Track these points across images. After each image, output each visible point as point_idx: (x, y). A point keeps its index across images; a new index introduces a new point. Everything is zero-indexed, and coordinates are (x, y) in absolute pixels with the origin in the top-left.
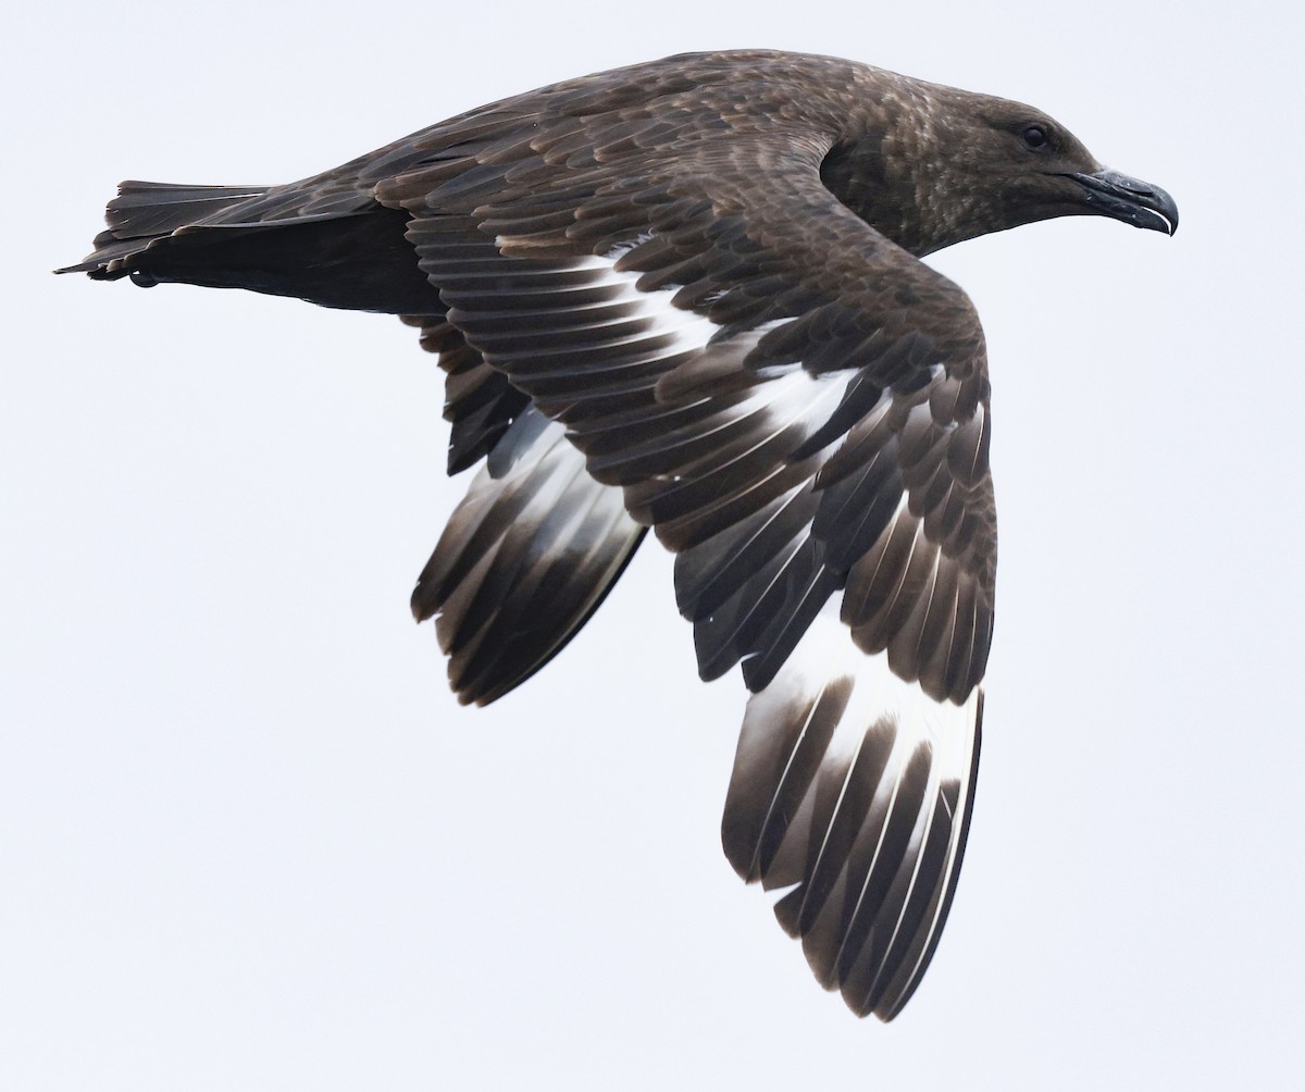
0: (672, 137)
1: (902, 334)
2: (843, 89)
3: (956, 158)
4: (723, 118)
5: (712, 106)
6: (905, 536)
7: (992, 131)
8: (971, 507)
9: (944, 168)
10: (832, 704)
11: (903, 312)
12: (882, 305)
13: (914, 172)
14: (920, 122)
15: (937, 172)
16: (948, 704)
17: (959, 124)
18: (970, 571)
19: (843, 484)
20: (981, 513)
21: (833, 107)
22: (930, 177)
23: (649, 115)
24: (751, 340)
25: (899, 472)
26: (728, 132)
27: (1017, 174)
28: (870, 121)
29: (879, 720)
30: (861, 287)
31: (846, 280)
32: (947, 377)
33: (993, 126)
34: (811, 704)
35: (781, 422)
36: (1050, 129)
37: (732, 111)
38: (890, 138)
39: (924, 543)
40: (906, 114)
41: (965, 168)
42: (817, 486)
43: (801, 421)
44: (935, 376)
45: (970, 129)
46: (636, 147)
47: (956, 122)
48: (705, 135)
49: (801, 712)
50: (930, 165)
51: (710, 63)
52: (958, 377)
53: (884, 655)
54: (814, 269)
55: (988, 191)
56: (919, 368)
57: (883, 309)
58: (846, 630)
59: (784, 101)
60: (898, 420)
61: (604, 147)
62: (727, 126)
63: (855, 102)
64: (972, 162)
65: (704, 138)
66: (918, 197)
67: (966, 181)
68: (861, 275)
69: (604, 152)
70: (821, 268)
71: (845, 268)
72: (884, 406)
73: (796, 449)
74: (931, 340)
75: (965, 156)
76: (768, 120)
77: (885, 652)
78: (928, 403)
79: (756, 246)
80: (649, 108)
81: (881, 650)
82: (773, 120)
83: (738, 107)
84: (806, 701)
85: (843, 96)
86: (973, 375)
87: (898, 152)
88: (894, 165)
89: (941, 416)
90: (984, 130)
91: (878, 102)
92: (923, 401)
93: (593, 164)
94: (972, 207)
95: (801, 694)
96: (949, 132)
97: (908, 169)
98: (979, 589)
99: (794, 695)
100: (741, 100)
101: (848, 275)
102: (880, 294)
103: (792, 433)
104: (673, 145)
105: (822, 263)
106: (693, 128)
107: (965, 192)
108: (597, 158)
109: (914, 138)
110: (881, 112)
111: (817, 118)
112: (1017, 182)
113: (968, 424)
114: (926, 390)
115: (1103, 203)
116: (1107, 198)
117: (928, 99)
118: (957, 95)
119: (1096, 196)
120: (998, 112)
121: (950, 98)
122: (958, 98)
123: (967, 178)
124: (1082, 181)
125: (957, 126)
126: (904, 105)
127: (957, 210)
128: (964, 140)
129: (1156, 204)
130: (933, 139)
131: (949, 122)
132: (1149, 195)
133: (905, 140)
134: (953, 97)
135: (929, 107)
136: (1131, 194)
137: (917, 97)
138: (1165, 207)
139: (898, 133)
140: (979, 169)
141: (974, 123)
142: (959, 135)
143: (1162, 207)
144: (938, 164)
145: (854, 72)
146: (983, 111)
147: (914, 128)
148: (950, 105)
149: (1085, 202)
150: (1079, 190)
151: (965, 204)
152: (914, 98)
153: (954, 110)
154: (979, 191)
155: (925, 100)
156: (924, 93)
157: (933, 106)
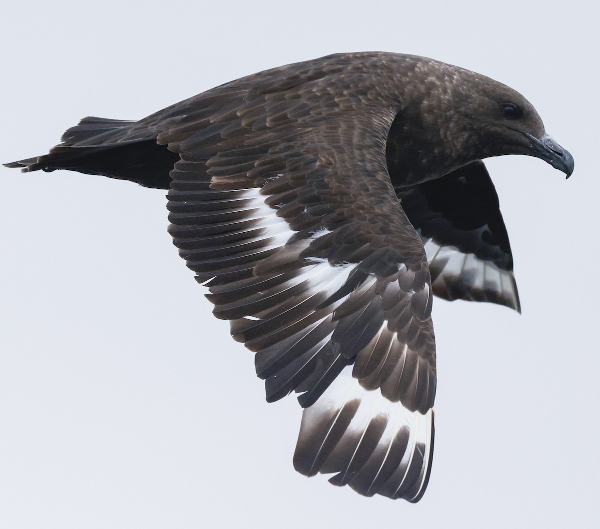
0: (307, 113)
1: (381, 247)
2: (405, 74)
3: (462, 109)
4: (336, 100)
5: (332, 92)
6: (386, 340)
7: (486, 99)
8: (423, 329)
9: (455, 115)
10: (350, 410)
11: (383, 236)
12: (371, 231)
13: (439, 121)
14: (445, 90)
15: (451, 117)
16: (417, 413)
18: (424, 357)
19: (349, 318)
20: (428, 333)
21: (397, 87)
22: (448, 120)
23: (298, 97)
24: (306, 244)
25: (381, 313)
26: (336, 110)
27: (493, 125)
28: (416, 94)
29: (378, 416)
30: (364, 219)
31: (360, 214)
32: (407, 270)
33: (488, 96)
34: (338, 411)
35: (314, 291)
36: (518, 107)
37: (341, 95)
38: (425, 102)
39: (397, 343)
40: (438, 88)
41: (466, 115)
42: (334, 319)
43: (324, 290)
44: (400, 269)
45: (475, 95)
46: (287, 118)
47: (469, 90)
48: (325, 112)
49: (332, 415)
50: (448, 114)
51: (342, 60)
52: (413, 270)
53: (378, 391)
54: (347, 205)
55: (476, 130)
56: (391, 265)
57: (371, 233)
58: (356, 380)
59: (372, 87)
60: (379, 289)
61: (273, 117)
62: (337, 105)
63: (409, 83)
64: (470, 113)
65: (324, 114)
66: (442, 133)
67: (465, 122)
68: (368, 213)
69: (272, 121)
70: (350, 205)
71: (362, 208)
72: (371, 282)
73: (322, 303)
74: (398, 251)
75: (468, 108)
76: (360, 101)
77: (379, 389)
78: (397, 280)
79: (326, 186)
80: (300, 92)
81: (377, 388)
82: (363, 101)
83: (345, 92)
84: (336, 409)
85: (404, 79)
86: (421, 270)
87: (430, 110)
88: (428, 118)
89: (405, 287)
90: (482, 97)
91: (422, 82)
92: (395, 280)
93: (265, 128)
94: (468, 140)
95: (332, 409)
96: (462, 94)
97: (436, 120)
98: (429, 365)
99: (329, 408)
100: (347, 87)
101: (361, 211)
102: (372, 225)
103: (319, 296)
104: (307, 118)
105: (351, 202)
106: (319, 107)
107: (464, 129)
108: (268, 125)
109: (440, 100)
110: (422, 88)
111: (388, 97)
112: (492, 129)
113: (421, 292)
114: (396, 275)
115: (538, 150)
116: (540, 149)
117: (455, 77)
118: (477, 78)
119: (535, 146)
120: (494, 91)
121: (472, 79)
122: (477, 80)
123: (467, 121)
124: (528, 137)
125: (468, 92)
126: (438, 83)
127: (461, 140)
128: (469, 100)
129: (563, 160)
130: (451, 99)
131: (463, 90)
132: (561, 155)
133: (434, 103)
134: (474, 78)
135: (454, 82)
136: (551, 151)
137: (449, 76)
138: (567, 163)
139: (430, 99)
140: (473, 117)
141: (478, 92)
142: (467, 97)
143: (566, 163)
144: (452, 112)
145: (417, 65)
146: (486, 88)
147: (440, 95)
148: (469, 82)
149: (529, 148)
150: (526, 141)
151: (465, 137)
152: (446, 78)
153: (470, 84)
154: (471, 129)
155: (453, 78)
156: (454, 74)
157: (457, 80)
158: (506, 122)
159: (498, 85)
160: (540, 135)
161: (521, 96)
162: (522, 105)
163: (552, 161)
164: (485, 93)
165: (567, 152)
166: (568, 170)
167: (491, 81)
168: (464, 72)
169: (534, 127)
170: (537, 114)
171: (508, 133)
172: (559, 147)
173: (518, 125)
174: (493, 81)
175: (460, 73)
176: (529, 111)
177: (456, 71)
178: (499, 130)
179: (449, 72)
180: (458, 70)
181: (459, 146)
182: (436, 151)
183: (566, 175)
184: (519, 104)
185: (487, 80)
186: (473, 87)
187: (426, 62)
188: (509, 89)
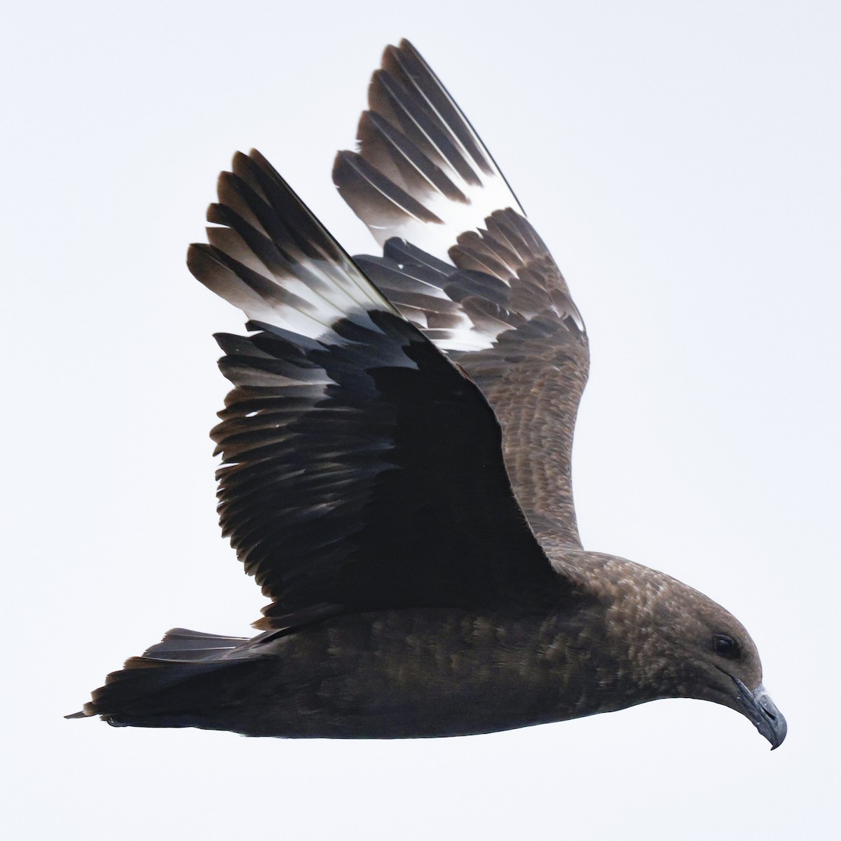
3: (665, 629)
9: (653, 633)
13: (630, 635)
14: (645, 600)
15: (646, 636)
17: (680, 609)
22: (643, 637)
27: (700, 658)
33: (701, 620)
36: (736, 644)
38: (614, 608)
40: (635, 595)
41: (668, 638)
45: (685, 615)
47: (678, 608)
50: (643, 629)
55: (676, 658)
64: (674, 635)
66: (631, 652)
67: (665, 646)
75: (673, 629)
87: (620, 619)
88: (614, 628)
90: (694, 620)
91: (614, 582)
94: (663, 669)
96: (667, 611)
97: (625, 633)
107: (661, 654)
109: (635, 610)
110: (614, 590)
112: (696, 663)
115: (745, 705)
116: (749, 704)
117: (661, 588)
118: (693, 595)
119: (743, 700)
120: (711, 615)
121: (685, 594)
122: (692, 596)
123: (667, 645)
124: (738, 685)
125: (677, 610)
126: (636, 589)
127: (654, 666)
128: (677, 620)
129: (773, 725)
130: (651, 613)
131: (671, 606)
132: (773, 718)
133: (627, 611)
134: (688, 595)
135: (659, 594)
136: (763, 711)
137: (652, 585)
138: (778, 730)
139: (623, 605)
140: (677, 642)
141: (690, 613)
142: (676, 615)
143: (776, 730)
144: (650, 630)
145: (608, 563)
146: (702, 610)
147: (638, 603)
148: (680, 597)
149: (735, 699)
150: (734, 689)
151: (660, 664)
152: (648, 585)
153: (682, 600)
154: (671, 657)
155: (658, 589)
156: (661, 585)
157: (663, 593)
158: (717, 659)
159: (719, 609)
160: (754, 686)
161: (744, 630)
162: (742, 643)
163: (758, 724)
164: (699, 615)
165: (781, 716)
166: (776, 740)
167: (710, 603)
168: (675, 583)
169: (749, 674)
170: (758, 658)
171: (714, 673)
172: (773, 707)
173: (731, 666)
174: (712, 603)
175: (670, 584)
176: (749, 653)
177: (664, 580)
178: (705, 666)
179: (654, 579)
180: (668, 579)
181: (650, 674)
182: (620, 673)
183: (772, 746)
184: (738, 640)
185: (705, 600)
186: (684, 605)
187: (621, 562)
188: (730, 618)
